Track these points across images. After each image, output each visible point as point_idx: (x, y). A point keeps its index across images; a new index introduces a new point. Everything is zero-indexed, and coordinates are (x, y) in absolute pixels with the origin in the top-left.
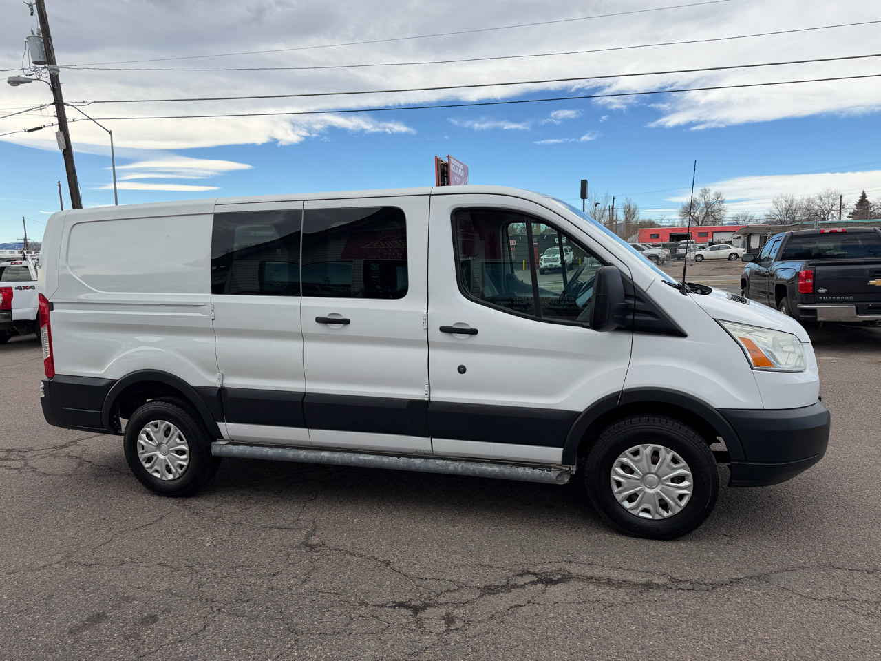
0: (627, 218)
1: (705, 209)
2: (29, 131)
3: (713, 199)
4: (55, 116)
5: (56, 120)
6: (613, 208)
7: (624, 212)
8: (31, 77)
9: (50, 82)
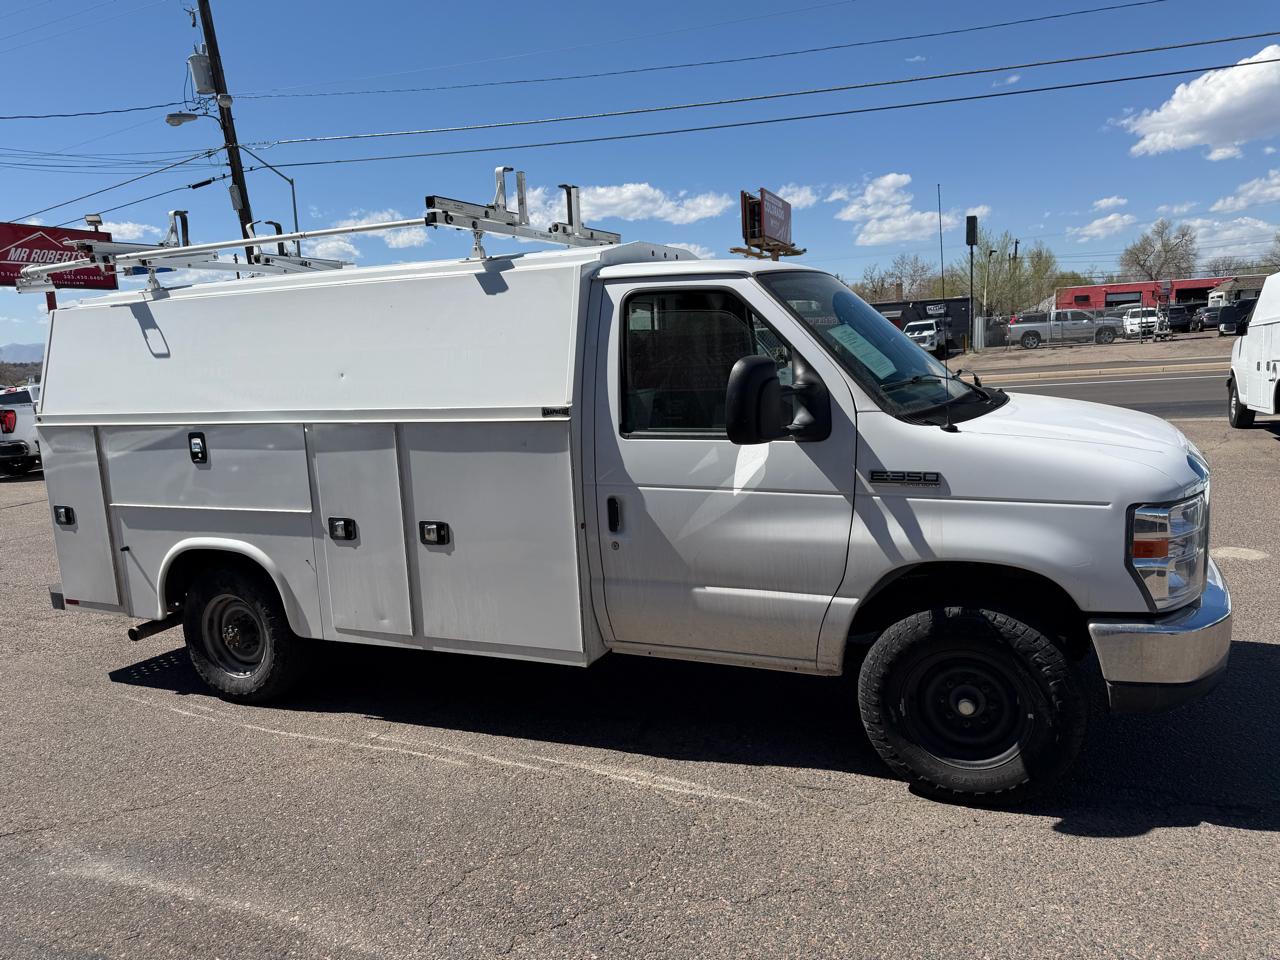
0: (1037, 271)
1: (1163, 255)
2: (195, 187)
3: (1176, 238)
4: (227, 164)
5: (228, 171)
6: (1015, 258)
7: (1032, 262)
8: (196, 113)
9: (219, 117)
